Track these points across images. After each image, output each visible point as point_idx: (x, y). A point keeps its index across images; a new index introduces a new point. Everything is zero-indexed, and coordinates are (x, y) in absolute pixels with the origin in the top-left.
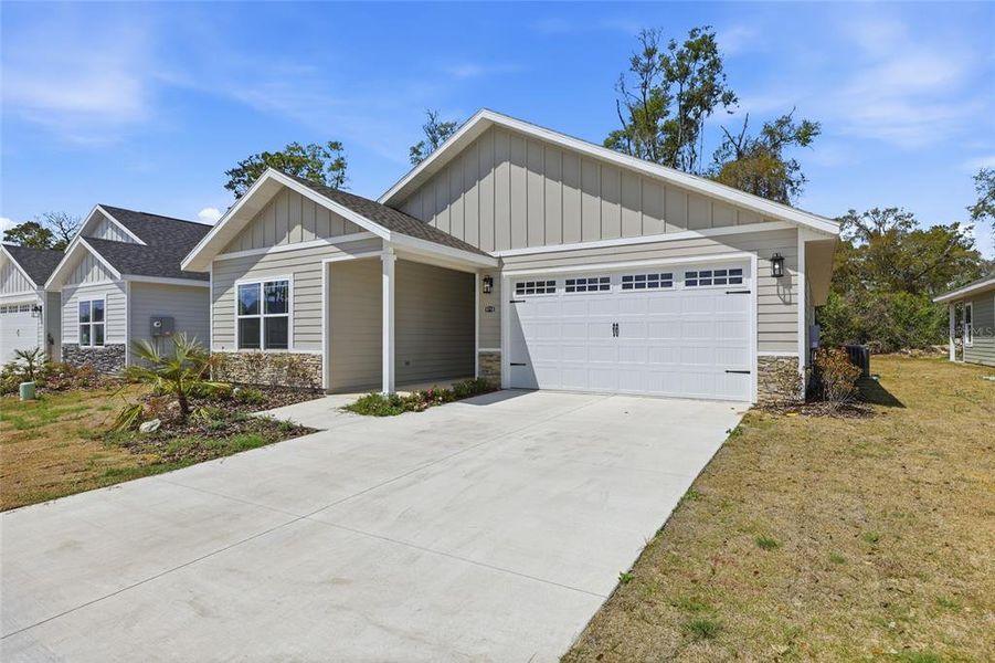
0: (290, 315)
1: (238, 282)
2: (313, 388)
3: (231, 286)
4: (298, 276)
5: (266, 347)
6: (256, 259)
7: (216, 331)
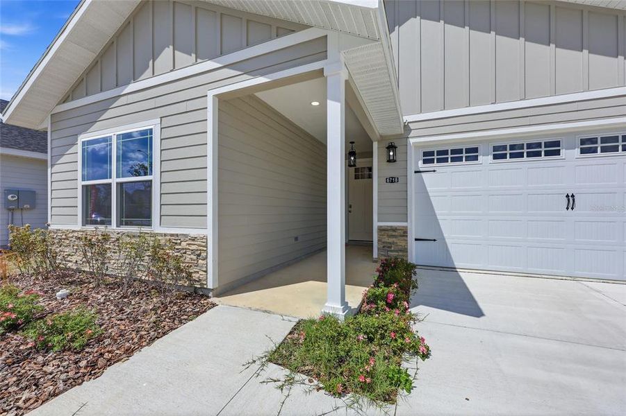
0: (155, 177)
1: (83, 138)
2: (191, 286)
3: (74, 144)
4: (166, 122)
5: (120, 224)
6: (106, 105)
7: (55, 202)
